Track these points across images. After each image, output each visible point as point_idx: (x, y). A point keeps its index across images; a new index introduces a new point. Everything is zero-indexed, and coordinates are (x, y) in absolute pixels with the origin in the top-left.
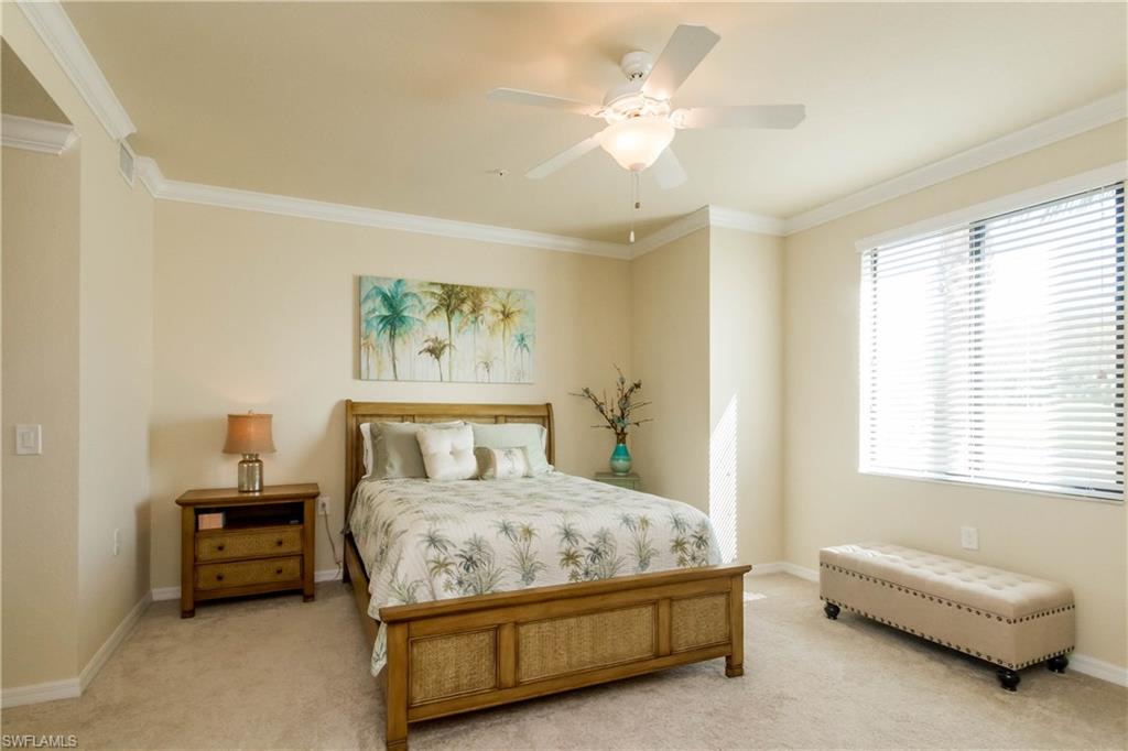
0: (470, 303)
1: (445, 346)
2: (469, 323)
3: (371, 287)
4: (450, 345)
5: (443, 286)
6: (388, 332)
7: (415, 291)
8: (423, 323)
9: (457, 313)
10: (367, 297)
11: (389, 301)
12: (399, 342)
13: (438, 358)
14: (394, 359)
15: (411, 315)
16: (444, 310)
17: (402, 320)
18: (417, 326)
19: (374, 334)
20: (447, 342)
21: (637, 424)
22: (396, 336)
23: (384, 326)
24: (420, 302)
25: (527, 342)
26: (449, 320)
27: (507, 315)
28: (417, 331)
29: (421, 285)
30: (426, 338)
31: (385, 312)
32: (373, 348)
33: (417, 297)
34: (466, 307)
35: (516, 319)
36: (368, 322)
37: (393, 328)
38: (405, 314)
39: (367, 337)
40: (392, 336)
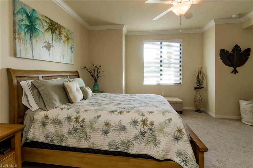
0: (58, 30)
1: (51, 46)
2: (58, 38)
3: (21, 7)
4: (53, 46)
5: (50, 20)
6: (29, 33)
7: (40, 17)
8: (44, 34)
9: (54, 34)
10: (19, 12)
11: (30, 18)
12: (34, 40)
13: (49, 50)
14: (32, 48)
15: (39, 28)
16: (50, 30)
17: (35, 29)
18: (41, 34)
19: (23, 33)
20: (52, 45)
21: (101, 77)
22: (33, 37)
23: (27, 30)
24: (42, 24)
25: (73, 49)
26: (52, 35)
27: (68, 39)
28: (41, 37)
29: (42, 16)
30: (45, 41)
31: (28, 23)
32: (23, 41)
33: (41, 21)
34: (57, 32)
35: (70, 40)
36: (20, 26)
37: (32, 33)
38: (37, 27)
39: (19, 34)
40: (31, 37)
